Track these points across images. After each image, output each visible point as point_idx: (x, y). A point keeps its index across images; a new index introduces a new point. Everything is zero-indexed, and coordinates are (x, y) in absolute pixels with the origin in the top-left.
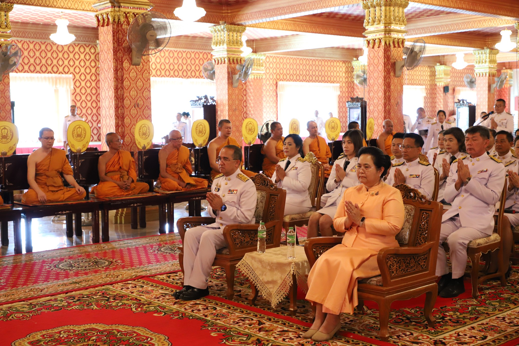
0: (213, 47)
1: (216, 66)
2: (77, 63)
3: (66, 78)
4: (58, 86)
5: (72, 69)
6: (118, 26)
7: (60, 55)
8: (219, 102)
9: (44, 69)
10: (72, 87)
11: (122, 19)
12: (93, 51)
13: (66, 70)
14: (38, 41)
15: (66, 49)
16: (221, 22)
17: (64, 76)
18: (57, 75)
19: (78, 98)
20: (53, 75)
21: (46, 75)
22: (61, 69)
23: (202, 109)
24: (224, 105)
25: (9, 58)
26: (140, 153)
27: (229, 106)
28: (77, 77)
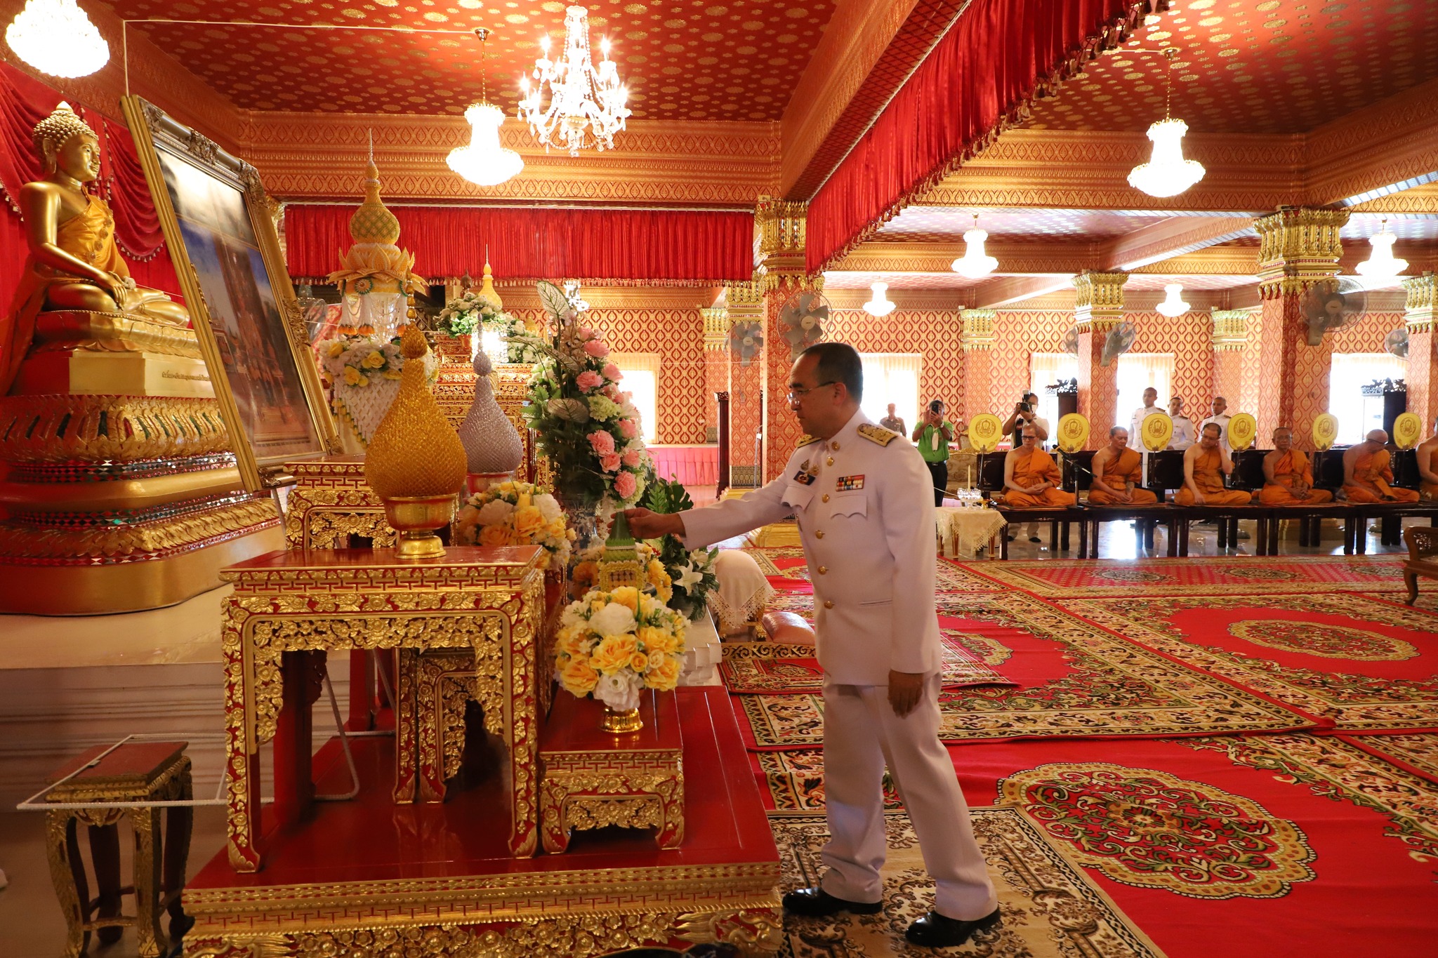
0: (1408, 309)
1: (1411, 336)
2: (1182, 338)
3: (1166, 358)
4: (1154, 368)
5: (1174, 346)
6: (1292, 298)
7: (1160, 328)
8: (1412, 388)
9: (1152, 347)
10: (1173, 368)
11: (1299, 290)
12: (1204, 320)
13: (1166, 347)
14: (1133, 312)
15: (1182, 320)
16: (1424, 273)
17: (1163, 355)
18: (1154, 354)
19: (1180, 383)
20: (1149, 354)
21: (1140, 355)
22: (1159, 346)
23: (1382, 399)
24: (1421, 393)
25: (1122, 339)
26: (1317, 454)
27: (1431, 392)
28: (1181, 356)
